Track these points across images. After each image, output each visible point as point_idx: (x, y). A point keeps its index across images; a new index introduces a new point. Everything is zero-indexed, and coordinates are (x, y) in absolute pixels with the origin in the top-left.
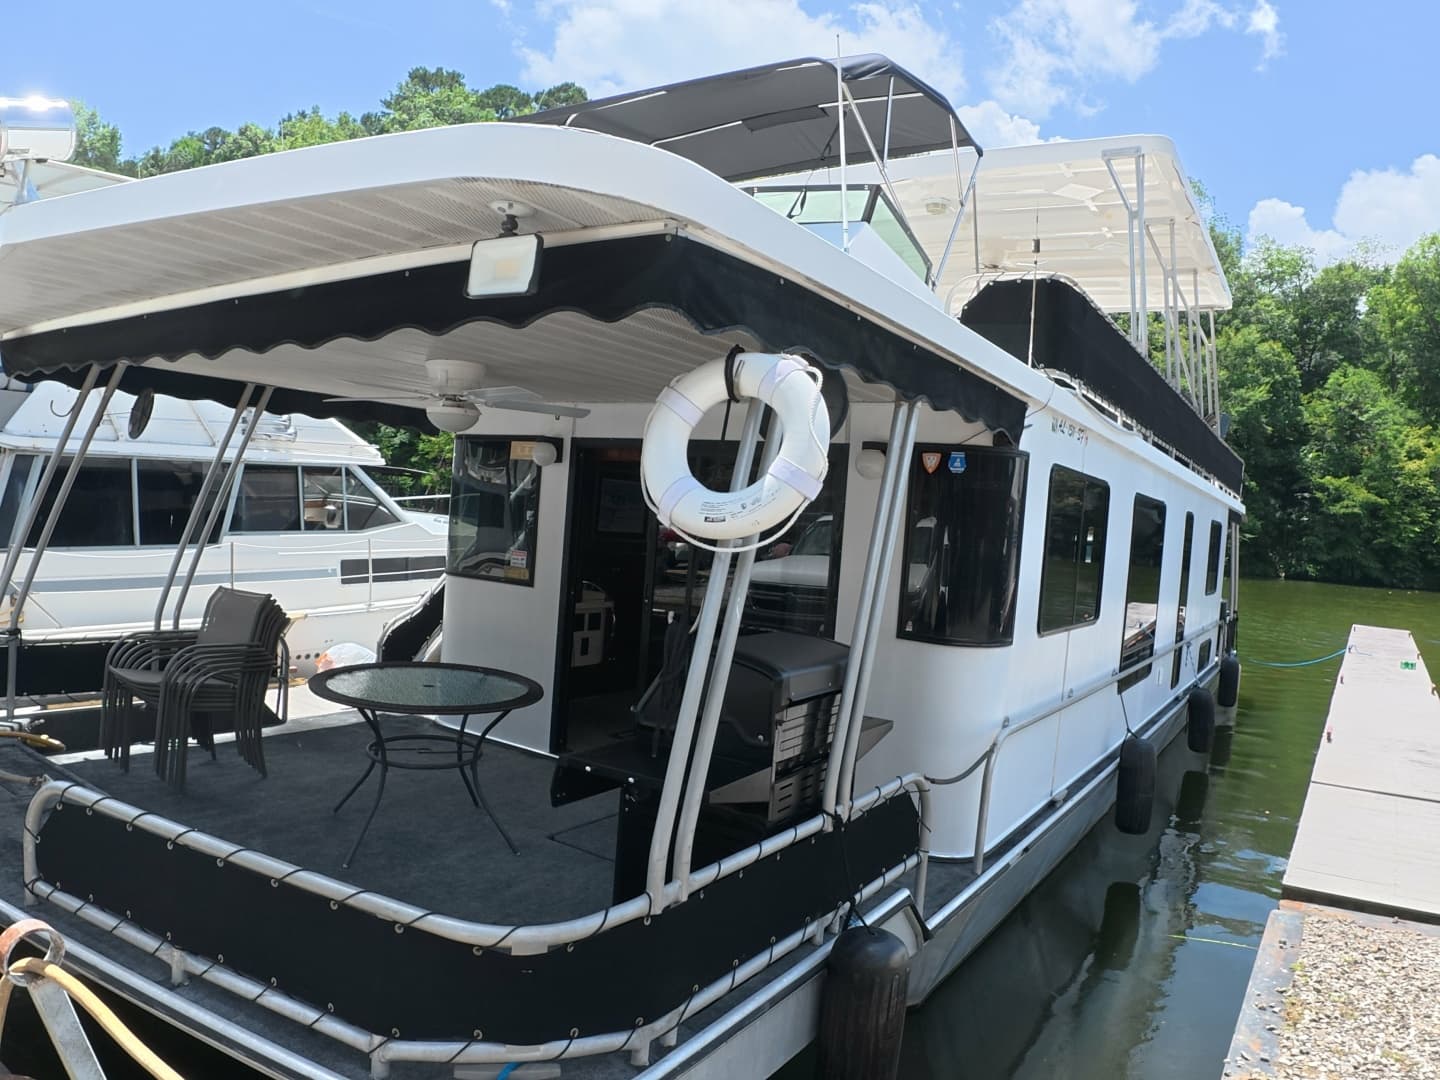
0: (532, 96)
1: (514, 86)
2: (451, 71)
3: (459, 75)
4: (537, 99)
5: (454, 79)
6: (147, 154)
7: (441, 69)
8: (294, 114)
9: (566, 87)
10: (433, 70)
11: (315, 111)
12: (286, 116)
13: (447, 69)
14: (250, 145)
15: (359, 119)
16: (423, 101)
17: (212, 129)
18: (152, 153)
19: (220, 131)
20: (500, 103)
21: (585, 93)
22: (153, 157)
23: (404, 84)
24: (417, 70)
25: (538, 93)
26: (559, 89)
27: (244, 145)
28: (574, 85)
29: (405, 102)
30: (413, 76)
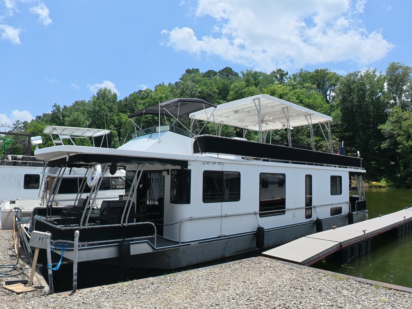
0: (218, 72)
1: (213, 70)
2: (196, 68)
3: (198, 69)
4: (219, 72)
5: (197, 70)
6: (124, 98)
7: (194, 68)
8: (158, 85)
9: (226, 68)
10: (191, 69)
11: (163, 83)
12: (156, 86)
13: (195, 68)
14: (147, 94)
15: (174, 84)
16: (189, 78)
17: (139, 91)
18: (125, 98)
19: (141, 90)
20: (209, 75)
21: (232, 69)
22: (126, 99)
23: (183, 74)
24: (187, 69)
25: (219, 71)
26: (224, 69)
27: (145, 95)
28: (228, 67)
29: (184, 79)
30: (186, 71)
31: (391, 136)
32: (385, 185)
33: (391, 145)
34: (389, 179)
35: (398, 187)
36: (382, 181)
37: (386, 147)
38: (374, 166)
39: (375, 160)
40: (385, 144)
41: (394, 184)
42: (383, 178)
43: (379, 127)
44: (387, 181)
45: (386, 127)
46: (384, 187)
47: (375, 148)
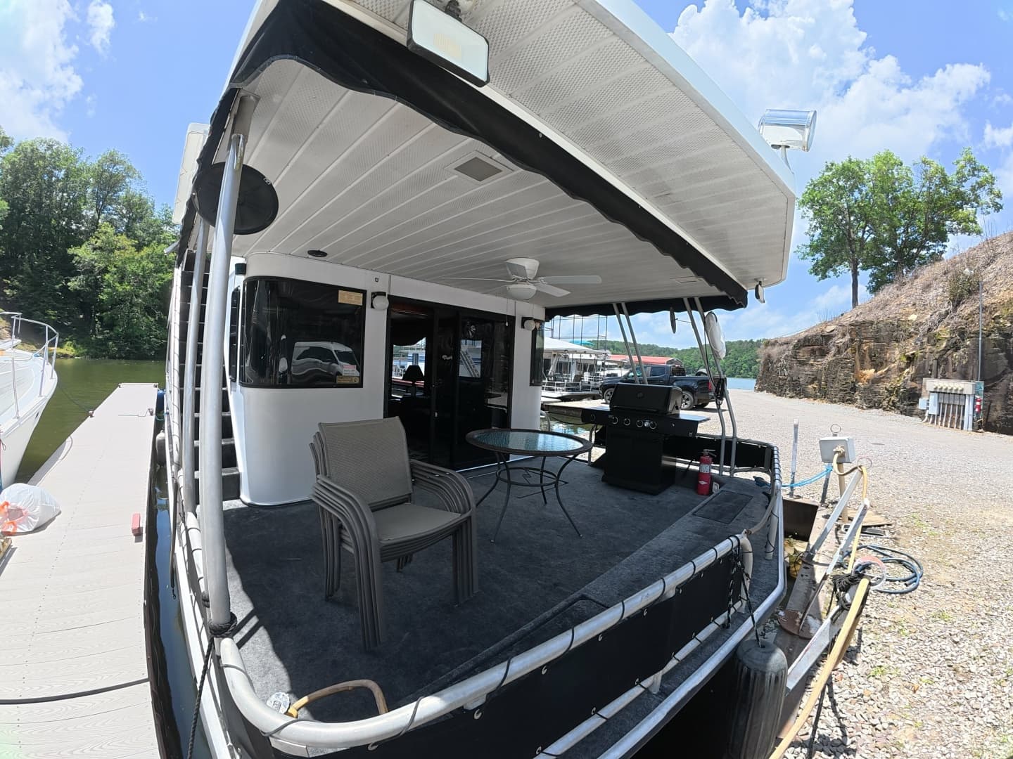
31: (89, 271)
32: (72, 353)
33: (88, 285)
34: (78, 344)
35: (95, 356)
36: (66, 346)
37: (78, 287)
38: (54, 320)
39: (54, 308)
40: (76, 283)
41: (87, 353)
42: (67, 341)
43: (71, 251)
44: (75, 347)
45: (83, 253)
46: (71, 357)
47: (57, 287)
